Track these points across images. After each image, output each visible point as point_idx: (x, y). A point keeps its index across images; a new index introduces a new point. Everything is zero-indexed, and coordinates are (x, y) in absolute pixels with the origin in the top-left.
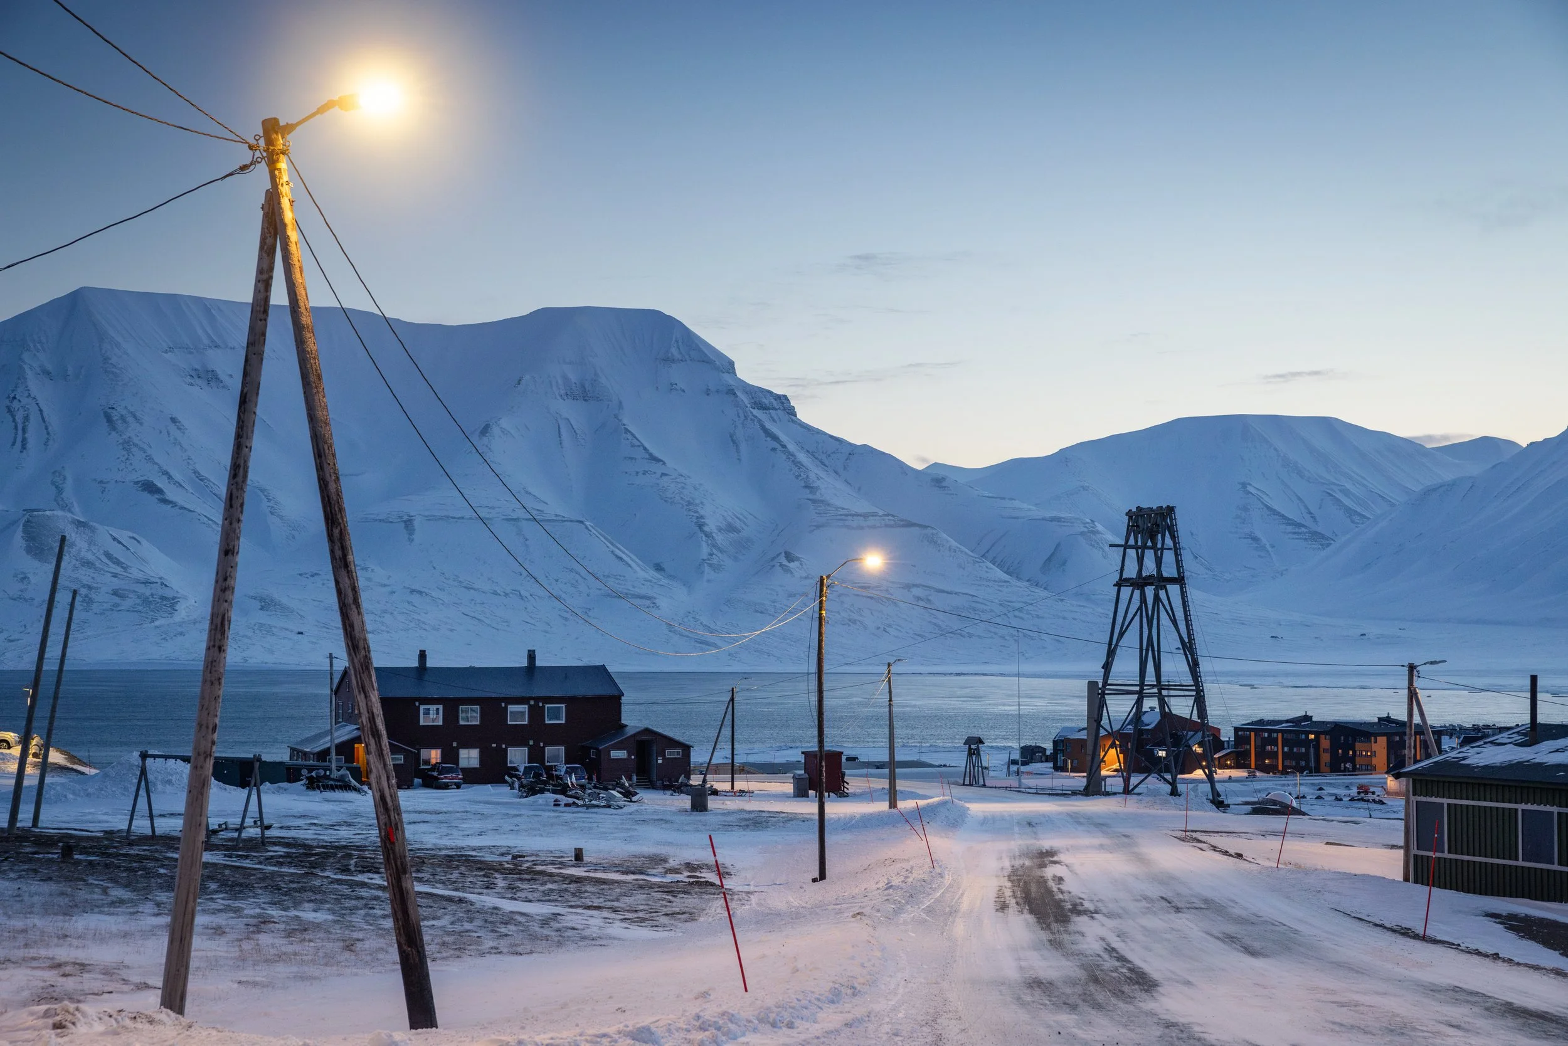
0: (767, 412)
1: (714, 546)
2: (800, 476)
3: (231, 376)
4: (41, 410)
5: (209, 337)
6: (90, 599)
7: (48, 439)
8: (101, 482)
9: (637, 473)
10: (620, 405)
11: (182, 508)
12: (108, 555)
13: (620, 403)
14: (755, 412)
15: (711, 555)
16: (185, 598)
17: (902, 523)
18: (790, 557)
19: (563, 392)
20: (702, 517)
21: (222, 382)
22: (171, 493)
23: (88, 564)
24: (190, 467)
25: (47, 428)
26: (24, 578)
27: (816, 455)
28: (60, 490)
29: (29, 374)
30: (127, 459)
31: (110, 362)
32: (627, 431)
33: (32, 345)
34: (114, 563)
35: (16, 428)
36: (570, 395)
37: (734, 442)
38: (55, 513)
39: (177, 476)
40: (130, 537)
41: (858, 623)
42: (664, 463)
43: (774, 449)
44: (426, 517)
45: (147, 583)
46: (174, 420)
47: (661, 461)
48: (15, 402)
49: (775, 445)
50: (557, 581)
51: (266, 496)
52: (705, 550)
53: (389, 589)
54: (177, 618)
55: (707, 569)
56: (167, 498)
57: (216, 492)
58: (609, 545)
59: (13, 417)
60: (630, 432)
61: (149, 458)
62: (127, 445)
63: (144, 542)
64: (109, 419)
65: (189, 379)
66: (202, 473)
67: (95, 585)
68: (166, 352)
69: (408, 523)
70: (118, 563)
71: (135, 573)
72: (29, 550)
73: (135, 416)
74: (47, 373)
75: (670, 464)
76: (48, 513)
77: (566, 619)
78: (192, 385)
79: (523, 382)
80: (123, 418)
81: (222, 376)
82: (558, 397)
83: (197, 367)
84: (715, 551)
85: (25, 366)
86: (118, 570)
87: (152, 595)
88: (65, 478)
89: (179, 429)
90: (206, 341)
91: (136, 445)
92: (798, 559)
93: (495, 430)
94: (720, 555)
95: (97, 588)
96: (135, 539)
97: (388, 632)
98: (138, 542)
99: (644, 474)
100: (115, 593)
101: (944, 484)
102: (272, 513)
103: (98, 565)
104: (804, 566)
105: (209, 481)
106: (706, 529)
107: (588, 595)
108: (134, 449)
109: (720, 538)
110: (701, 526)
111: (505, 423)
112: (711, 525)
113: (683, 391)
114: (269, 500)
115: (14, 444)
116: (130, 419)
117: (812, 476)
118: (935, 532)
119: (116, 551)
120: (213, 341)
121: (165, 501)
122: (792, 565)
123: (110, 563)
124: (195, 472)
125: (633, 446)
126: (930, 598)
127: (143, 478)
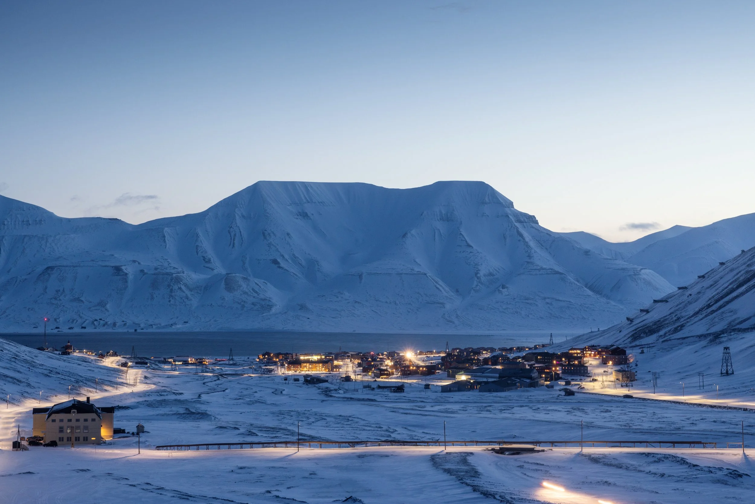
0: (522, 224)
1: (479, 282)
2: (528, 251)
3: (313, 214)
4: (240, 232)
5: (306, 198)
6: (244, 306)
7: (242, 243)
8: (259, 260)
9: (460, 252)
10: (461, 223)
11: (286, 270)
12: (253, 289)
13: (461, 222)
14: (517, 224)
15: (477, 286)
16: (276, 305)
17: (554, 272)
18: (503, 287)
19: (439, 218)
20: (479, 270)
21: (309, 217)
22: (282, 264)
23: (245, 293)
24: (292, 253)
25: (242, 238)
26: (224, 299)
27: (540, 242)
28: (244, 263)
29: (237, 217)
30: (269, 250)
31: (267, 211)
32: (461, 234)
33: (238, 205)
34: (255, 292)
35: (231, 239)
36: (442, 219)
37: (505, 238)
38: (236, 274)
39: (286, 257)
40: (264, 282)
41: (519, 313)
42: (473, 248)
43: (519, 240)
44: (368, 273)
45: (265, 300)
46: (288, 234)
47: (472, 246)
48: (232, 229)
49: (520, 238)
50: (411, 297)
51: (317, 264)
52: (475, 283)
53: (347, 301)
54: (271, 313)
55: (472, 291)
56: (281, 266)
57: (300, 263)
58: (434, 283)
59: (230, 234)
60: (462, 234)
61: (277, 250)
62: (269, 245)
63: (268, 284)
64: (264, 234)
65: (296, 217)
66: (296, 255)
67: (247, 301)
68: (289, 206)
69: (360, 276)
70: (256, 292)
71: (262, 296)
72: (226, 288)
73: (273, 233)
74: (243, 216)
75: (474, 247)
76: (234, 275)
77: (409, 312)
78: (297, 219)
79: (423, 214)
80: (269, 234)
81: (309, 214)
82: (437, 220)
83: (300, 211)
84: (479, 284)
85: (236, 215)
86: (256, 295)
87: (265, 304)
88: (246, 258)
89: (290, 238)
90: (305, 201)
91: (273, 245)
92: (507, 287)
93: (409, 235)
94: (481, 286)
95: (247, 302)
96: (265, 283)
97: (340, 318)
98: (266, 284)
99: (463, 252)
100: (253, 304)
101: (589, 254)
102: (318, 271)
103: (249, 293)
104: (509, 291)
105: (298, 258)
106: (478, 275)
107: (421, 303)
108: (272, 246)
109: (483, 279)
110: (476, 274)
111: (413, 232)
112: (481, 274)
113: (488, 216)
114: (318, 265)
115: (230, 245)
116: (272, 234)
117: (533, 251)
118: (565, 276)
119: (256, 288)
120: (307, 200)
121: (280, 267)
122: (503, 290)
123: (254, 293)
124: (293, 255)
125: (462, 240)
126: (552, 303)
127: (273, 258)
